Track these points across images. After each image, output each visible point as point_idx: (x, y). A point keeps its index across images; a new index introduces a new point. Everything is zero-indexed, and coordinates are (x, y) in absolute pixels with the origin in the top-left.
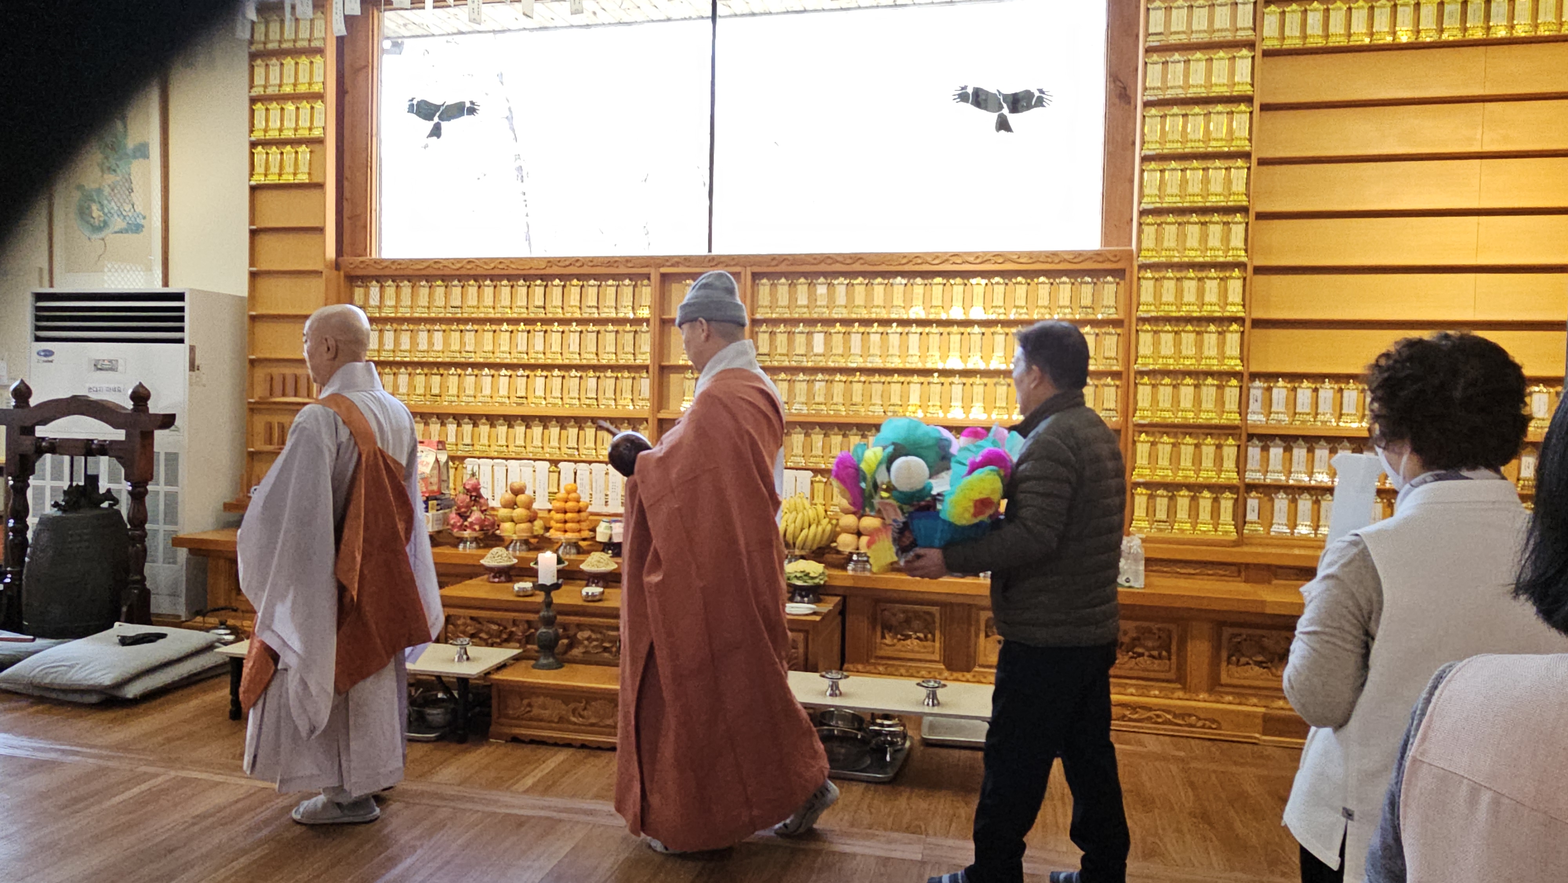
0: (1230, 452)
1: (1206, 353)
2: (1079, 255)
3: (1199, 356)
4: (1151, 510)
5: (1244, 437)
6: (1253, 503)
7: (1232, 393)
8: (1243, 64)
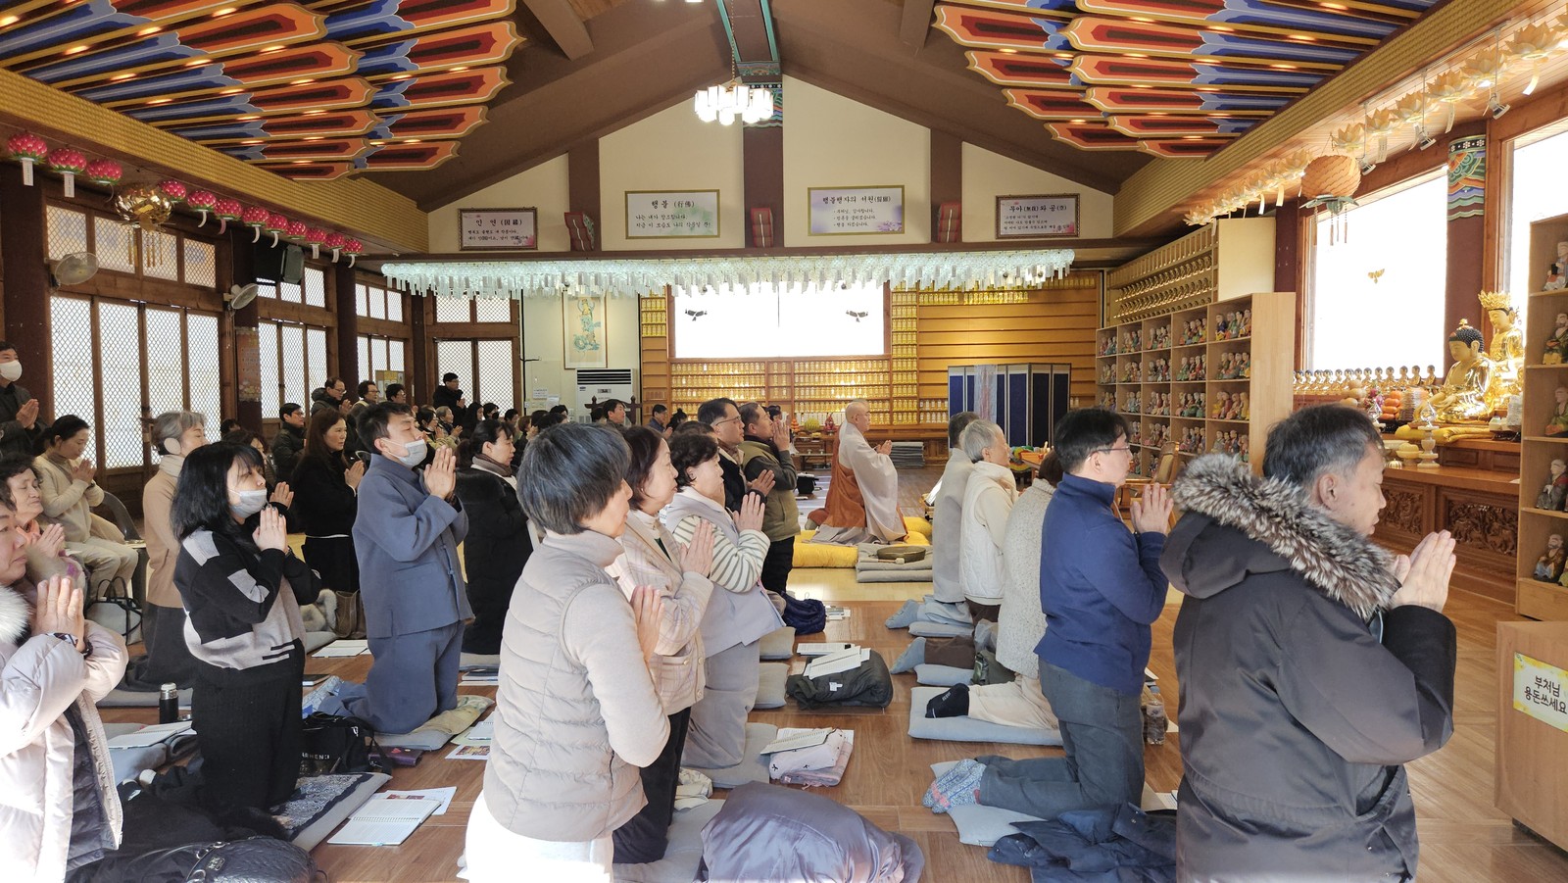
0: (915, 403)
1: (909, 379)
2: (878, 356)
4: (897, 419)
5: (919, 399)
6: (922, 416)
7: (915, 389)
8: (914, 310)
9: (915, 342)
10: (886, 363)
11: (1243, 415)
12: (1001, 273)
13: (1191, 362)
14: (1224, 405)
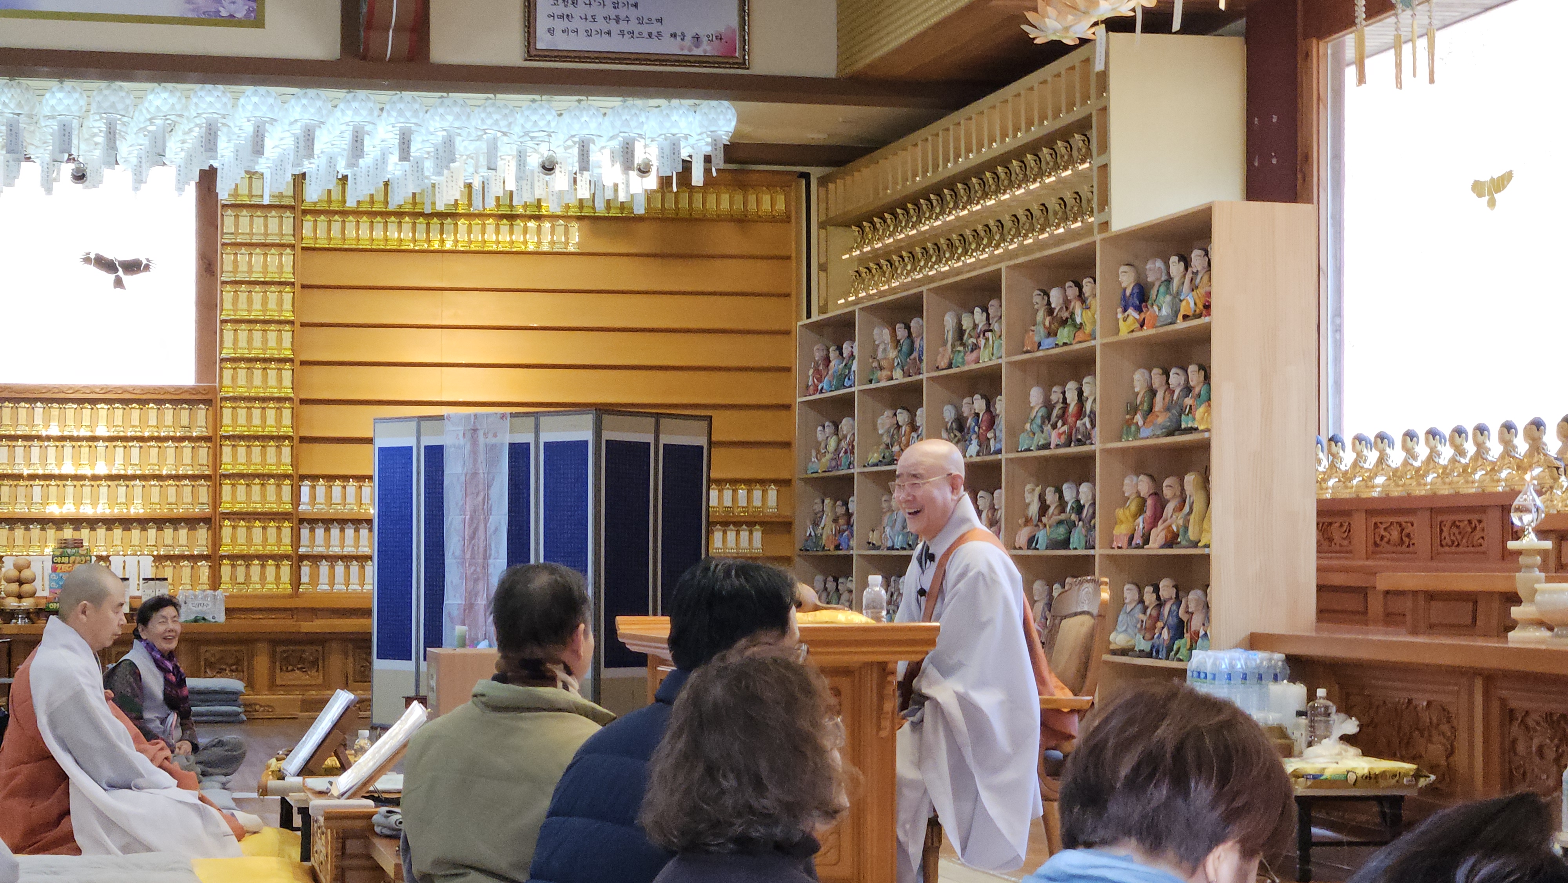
0: (286, 533)
1: (268, 461)
2: (179, 389)
3: (264, 463)
4: (233, 577)
5: (295, 521)
6: (306, 570)
7: (286, 490)
8: (287, 259)
9: (288, 353)
10: (201, 412)
11: (1192, 534)
12: (534, 162)
13: (1055, 397)
14: (1141, 511)
